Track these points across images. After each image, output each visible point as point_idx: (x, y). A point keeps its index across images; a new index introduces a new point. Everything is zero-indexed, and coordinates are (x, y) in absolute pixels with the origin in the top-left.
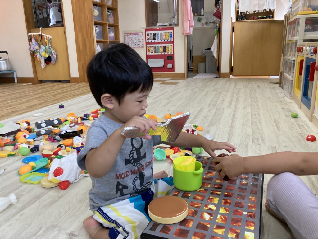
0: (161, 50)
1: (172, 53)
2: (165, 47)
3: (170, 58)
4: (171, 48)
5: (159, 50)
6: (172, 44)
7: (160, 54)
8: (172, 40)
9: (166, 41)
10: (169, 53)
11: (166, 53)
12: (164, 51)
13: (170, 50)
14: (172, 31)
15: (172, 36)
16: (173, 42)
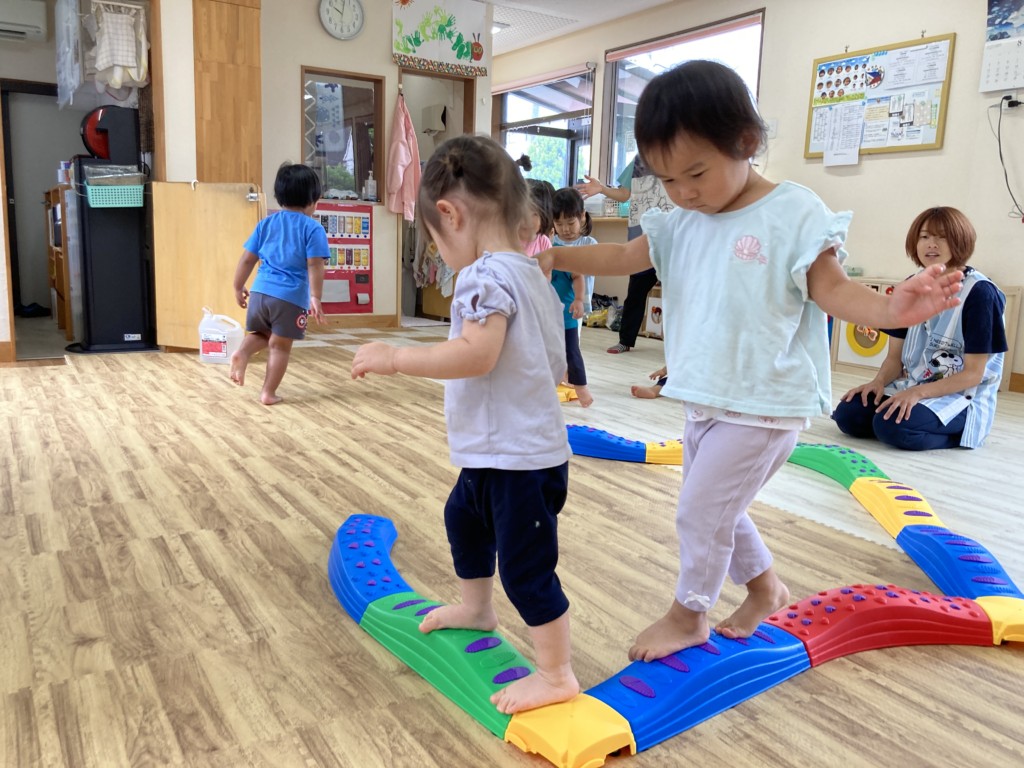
0: (341, 258)
1: (368, 268)
2: (350, 252)
3: (362, 281)
4: (364, 255)
5: (336, 257)
6: (367, 247)
7: (338, 267)
8: (368, 237)
9: (354, 236)
10: (361, 268)
11: (353, 267)
12: (349, 262)
13: (362, 260)
14: (368, 215)
15: (368, 226)
16: (370, 242)
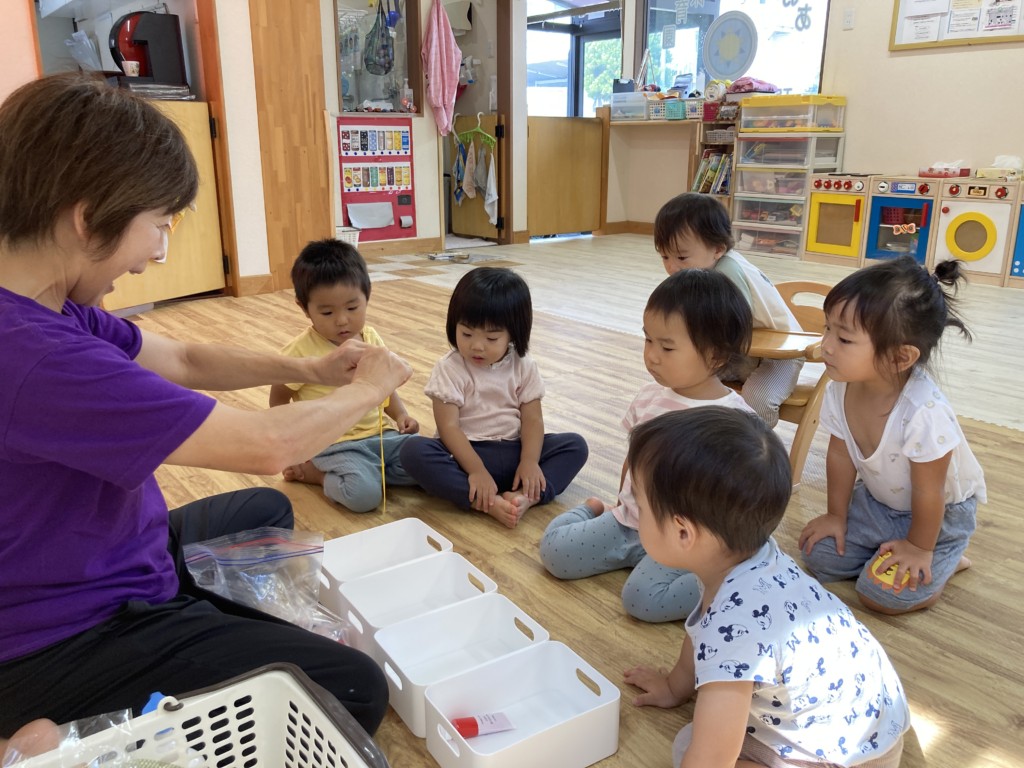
0: (383, 178)
1: (410, 188)
2: (391, 171)
3: (405, 201)
4: (406, 173)
5: (377, 177)
6: (408, 164)
7: (379, 188)
8: (409, 153)
9: (394, 153)
10: (403, 188)
11: (395, 188)
12: (391, 182)
13: (404, 179)
14: (407, 128)
15: (407, 141)
16: (410, 158)
